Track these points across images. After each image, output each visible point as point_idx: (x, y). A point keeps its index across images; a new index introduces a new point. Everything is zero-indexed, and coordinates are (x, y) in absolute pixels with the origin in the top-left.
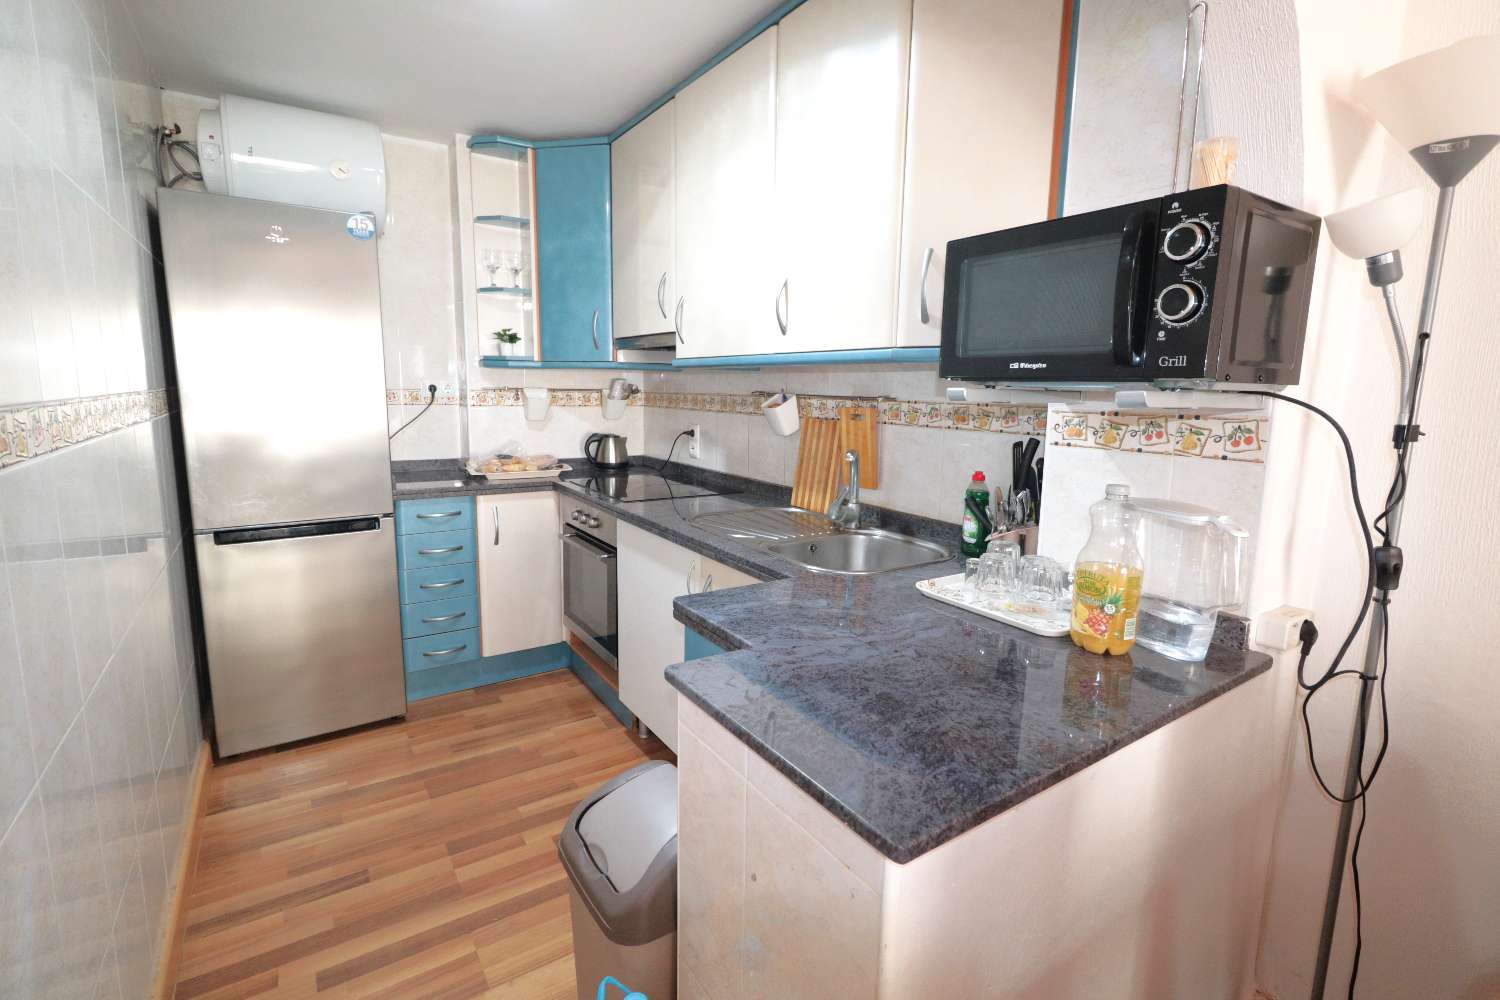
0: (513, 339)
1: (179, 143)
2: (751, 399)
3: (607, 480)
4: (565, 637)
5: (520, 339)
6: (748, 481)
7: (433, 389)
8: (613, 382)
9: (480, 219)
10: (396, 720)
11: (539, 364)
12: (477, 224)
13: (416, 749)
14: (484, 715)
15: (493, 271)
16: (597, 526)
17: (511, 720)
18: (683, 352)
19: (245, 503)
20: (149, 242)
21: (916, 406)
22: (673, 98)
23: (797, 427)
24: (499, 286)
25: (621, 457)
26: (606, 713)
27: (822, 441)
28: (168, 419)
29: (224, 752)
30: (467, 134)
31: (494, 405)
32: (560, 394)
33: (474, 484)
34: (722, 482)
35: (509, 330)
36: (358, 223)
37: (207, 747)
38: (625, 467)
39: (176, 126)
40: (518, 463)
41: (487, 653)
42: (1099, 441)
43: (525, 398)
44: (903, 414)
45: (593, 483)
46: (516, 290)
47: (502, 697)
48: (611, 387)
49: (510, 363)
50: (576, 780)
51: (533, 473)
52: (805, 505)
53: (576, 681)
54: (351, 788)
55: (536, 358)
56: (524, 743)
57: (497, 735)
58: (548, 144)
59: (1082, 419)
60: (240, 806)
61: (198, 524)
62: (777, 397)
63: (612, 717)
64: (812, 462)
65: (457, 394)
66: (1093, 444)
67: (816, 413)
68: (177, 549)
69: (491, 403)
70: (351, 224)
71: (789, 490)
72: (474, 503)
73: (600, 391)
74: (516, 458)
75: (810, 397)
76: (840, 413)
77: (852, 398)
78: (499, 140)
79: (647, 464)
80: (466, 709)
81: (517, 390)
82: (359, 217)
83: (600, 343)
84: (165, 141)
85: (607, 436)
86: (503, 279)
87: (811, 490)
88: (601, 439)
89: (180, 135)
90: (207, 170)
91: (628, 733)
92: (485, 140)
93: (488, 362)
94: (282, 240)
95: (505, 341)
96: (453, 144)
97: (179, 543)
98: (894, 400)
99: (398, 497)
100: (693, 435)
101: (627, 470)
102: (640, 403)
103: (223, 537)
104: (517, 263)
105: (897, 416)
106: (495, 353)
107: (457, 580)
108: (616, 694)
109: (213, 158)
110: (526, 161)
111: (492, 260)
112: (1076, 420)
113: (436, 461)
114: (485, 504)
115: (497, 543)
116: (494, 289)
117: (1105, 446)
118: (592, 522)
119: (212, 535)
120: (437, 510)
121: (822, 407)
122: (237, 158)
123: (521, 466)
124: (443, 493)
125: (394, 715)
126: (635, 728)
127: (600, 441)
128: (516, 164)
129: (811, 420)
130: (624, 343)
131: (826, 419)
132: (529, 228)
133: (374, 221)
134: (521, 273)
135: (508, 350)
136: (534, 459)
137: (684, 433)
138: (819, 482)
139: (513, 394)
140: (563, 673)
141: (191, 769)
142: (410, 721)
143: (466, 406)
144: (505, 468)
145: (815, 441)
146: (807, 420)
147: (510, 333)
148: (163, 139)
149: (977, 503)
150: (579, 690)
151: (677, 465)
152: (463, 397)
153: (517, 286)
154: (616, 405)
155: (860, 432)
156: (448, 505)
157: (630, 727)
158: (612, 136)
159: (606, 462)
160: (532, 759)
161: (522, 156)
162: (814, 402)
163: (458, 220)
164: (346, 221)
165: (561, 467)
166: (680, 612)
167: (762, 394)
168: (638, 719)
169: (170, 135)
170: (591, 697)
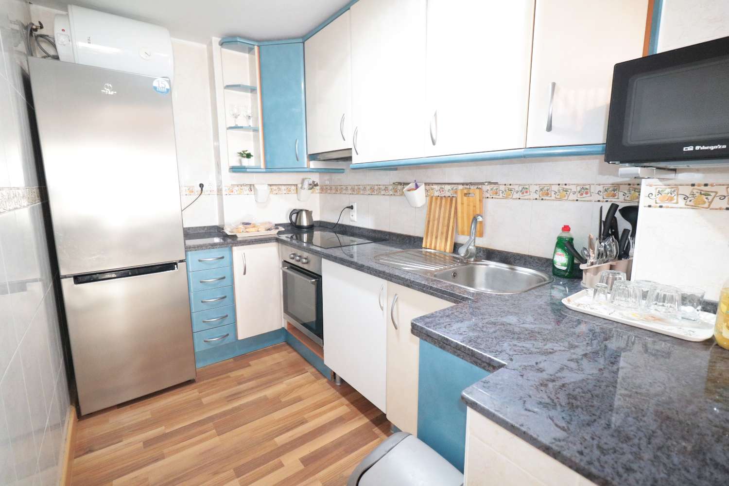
0: (249, 156)
1: (42, 36)
2: (391, 187)
3: (302, 235)
4: (284, 324)
5: (252, 156)
6: (390, 234)
7: (201, 186)
8: (303, 180)
9: (228, 87)
10: (190, 382)
11: (264, 170)
12: (226, 90)
13: (205, 400)
14: (242, 375)
15: (236, 117)
16: (307, 263)
17: (257, 378)
18: (356, 160)
19: (93, 257)
20: (23, 91)
21: (511, 187)
22: (349, 9)
23: (424, 202)
24: (239, 125)
25: (310, 222)
26: (313, 370)
27: (443, 209)
28: (41, 206)
29: (84, 412)
30: (219, 37)
31: (238, 194)
32: (274, 187)
33: (229, 240)
34: (373, 235)
35: (246, 151)
36: (160, 84)
37: (74, 409)
38: (311, 228)
39: (40, 23)
40: (254, 227)
41: (240, 337)
42: (688, 203)
43: (255, 189)
44: (501, 192)
45: (294, 237)
46: (248, 129)
47: (251, 363)
48: (302, 183)
49: (248, 170)
50: (306, 416)
51: (263, 233)
52: (433, 247)
53: (290, 350)
54: (168, 431)
55: (262, 166)
56: (269, 392)
57: (252, 388)
58: (266, 43)
59: (673, 190)
60: (97, 450)
61: (63, 272)
62: (412, 185)
63: (317, 372)
64: (436, 222)
65: (215, 189)
66: (683, 206)
67: (436, 194)
68: (49, 289)
69: (236, 193)
70: (155, 84)
71: (421, 239)
72: (231, 251)
73: (297, 185)
74: (253, 224)
75: (433, 184)
76: (456, 193)
77: (463, 184)
78: (238, 40)
79: (324, 226)
80: (230, 372)
81: (251, 185)
82: (161, 79)
83: (299, 158)
84: (33, 35)
85: (302, 210)
86: (242, 122)
87: (436, 238)
88: (298, 212)
89: (42, 30)
90: (62, 51)
91: (329, 382)
92: (230, 41)
93: (234, 169)
94: (112, 93)
95: (244, 157)
96: (210, 44)
97: (51, 285)
98: (496, 183)
99: (188, 249)
100: (352, 209)
101: (313, 229)
102: (317, 191)
103: (79, 279)
104: (249, 112)
105: (496, 193)
106: (238, 164)
107: (223, 296)
108: (323, 361)
109: (65, 43)
110: (254, 54)
111: (236, 111)
112: (668, 190)
113: (205, 227)
114: (237, 251)
115: (245, 273)
116: (236, 127)
117: (694, 207)
118: (304, 261)
119: (72, 278)
120: (210, 256)
121: (442, 190)
122: (81, 45)
123: (256, 229)
124: (214, 246)
125: (189, 379)
126: (333, 380)
127: (297, 213)
128: (247, 55)
129: (434, 198)
130: (313, 157)
131: (445, 197)
132: (256, 93)
133: (169, 82)
134: (251, 119)
135: (246, 162)
136: (262, 224)
137: (347, 207)
138: (442, 233)
139: (248, 187)
140: (283, 345)
141: (63, 425)
142: (197, 382)
143: (222, 195)
144: (247, 230)
145: (438, 209)
146: (432, 197)
147: (247, 153)
148: (31, 31)
149: (566, 244)
150: (294, 355)
151: (342, 226)
152: (219, 191)
153: (250, 126)
154: (305, 193)
155: (472, 204)
156: (216, 253)
157: (330, 378)
158: (305, 37)
159: (302, 225)
160: (275, 404)
161: (251, 50)
162: (435, 187)
163: (215, 88)
164: (153, 82)
165: (278, 228)
166: (416, 330)
167: (400, 184)
168: (335, 374)
169: (36, 30)
170: (303, 360)
